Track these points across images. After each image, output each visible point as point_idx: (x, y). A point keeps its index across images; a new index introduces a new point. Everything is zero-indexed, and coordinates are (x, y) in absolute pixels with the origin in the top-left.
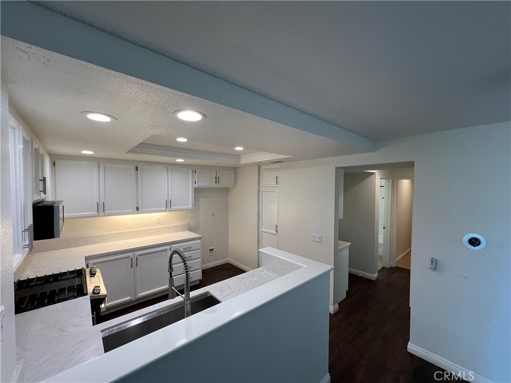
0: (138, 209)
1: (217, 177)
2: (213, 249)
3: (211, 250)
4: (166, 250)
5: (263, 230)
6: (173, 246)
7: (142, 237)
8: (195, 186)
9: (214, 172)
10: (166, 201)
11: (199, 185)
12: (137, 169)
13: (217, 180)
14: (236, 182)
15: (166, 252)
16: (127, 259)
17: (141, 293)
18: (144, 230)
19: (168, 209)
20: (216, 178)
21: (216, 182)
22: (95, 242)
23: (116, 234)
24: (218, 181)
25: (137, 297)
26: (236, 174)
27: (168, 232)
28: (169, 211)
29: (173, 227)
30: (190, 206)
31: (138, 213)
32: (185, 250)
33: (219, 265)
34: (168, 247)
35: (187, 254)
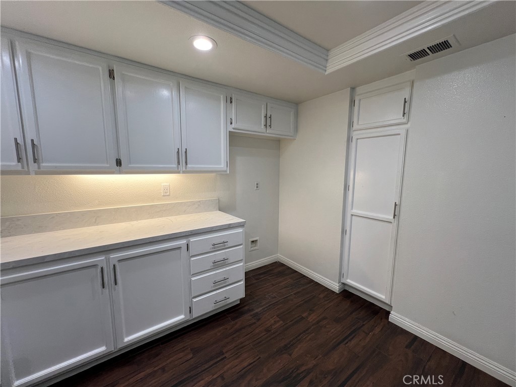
0: (119, 163)
1: (268, 116)
2: (256, 241)
3: (253, 242)
4: (179, 248)
5: (355, 211)
6: (192, 239)
7: (137, 219)
8: (230, 128)
9: (263, 107)
10: (178, 152)
11: (236, 127)
12: (111, 74)
13: (268, 121)
14: (296, 129)
15: (178, 251)
16: (93, 270)
17: (128, 335)
18: (141, 207)
19: (182, 167)
20: (266, 117)
21: (266, 125)
22: (40, 229)
23: (83, 214)
24: (268, 124)
25: (120, 346)
26: (297, 115)
27: (185, 212)
28: (184, 172)
29: (193, 203)
30: (222, 166)
31: (120, 173)
32: (216, 247)
33: (266, 266)
34: (183, 242)
35: (219, 255)
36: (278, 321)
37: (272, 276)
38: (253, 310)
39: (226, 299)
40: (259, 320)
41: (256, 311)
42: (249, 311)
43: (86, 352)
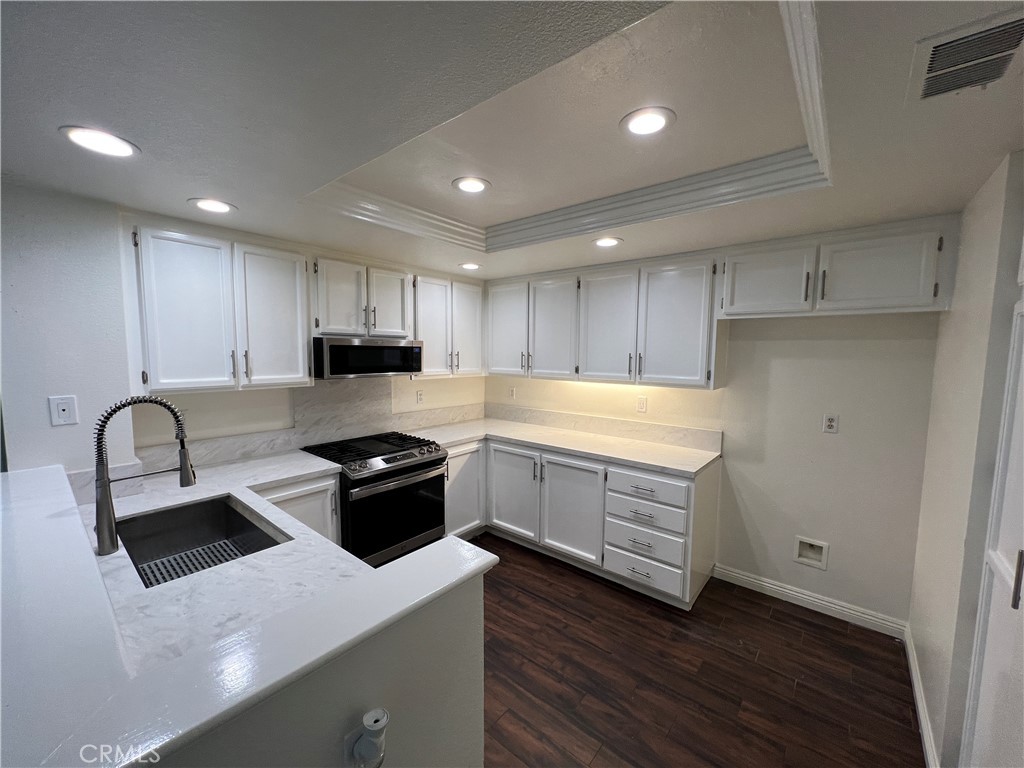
0: (577, 370)
1: (820, 274)
2: (821, 548)
3: (808, 544)
4: (596, 473)
6: (611, 469)
8: (721, 315)
9: (809, 259)
10: (631, 358)
11: (732, 311)
12: (579, 284)
13: (817, 284)
19: (636, 376)
21: (809, 297)
24: (819, 292)
31: (579, 380)
32: (639, 492)
33: (847, 622)
34: (600, 467)
35: (645, 506)
36: (695, 666)
37: (815, 637)
38: (689, 629)
39: (648, 576)
40: (674, 640)
41: (690, 634)
42: (684, 626)
43: (519, 527)
